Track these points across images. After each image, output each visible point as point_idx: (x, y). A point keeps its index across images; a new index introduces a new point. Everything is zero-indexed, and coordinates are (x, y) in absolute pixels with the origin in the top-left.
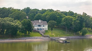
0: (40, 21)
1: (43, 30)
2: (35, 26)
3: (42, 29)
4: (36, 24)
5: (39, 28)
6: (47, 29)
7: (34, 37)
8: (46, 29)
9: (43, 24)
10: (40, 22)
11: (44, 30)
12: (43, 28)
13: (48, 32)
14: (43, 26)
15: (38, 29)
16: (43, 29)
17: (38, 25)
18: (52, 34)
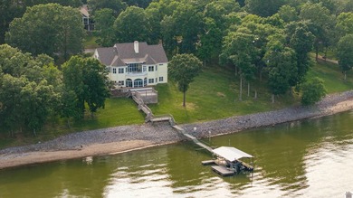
0: (136, 46)
1: (148, 84)
2: (117, 71)
3: (145, 82)
4: (119, 63)
5: (134, 77)
6: (165, 81)
7: (113, 129)
8: (161, 79)
9: (150, 61)
10: (137, 50)
11: (155, 84)
12: (151, 75)
13: (168, 94)
14: (151, 69)
15: (129, 83)
16: (151, 81)
17: (131, 65)
18: (184, 105)
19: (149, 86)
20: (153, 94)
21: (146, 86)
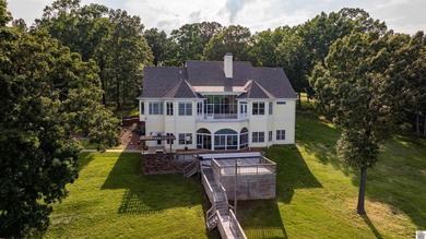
1: (251, 144)
2: (176, 109)
3: (244, 138)
4: (182, 92)
5: (215, 125)
6: (290, 139)
8: (281, 134)
9: (255, 92)
10: (229, 72)
11: (266, 144)
12: (257, 124)
14: (258, 109)
15: (204, 138)
18: (361, 210)
19: (253, 150)
20: (263, 170)
21: (245, 148)
